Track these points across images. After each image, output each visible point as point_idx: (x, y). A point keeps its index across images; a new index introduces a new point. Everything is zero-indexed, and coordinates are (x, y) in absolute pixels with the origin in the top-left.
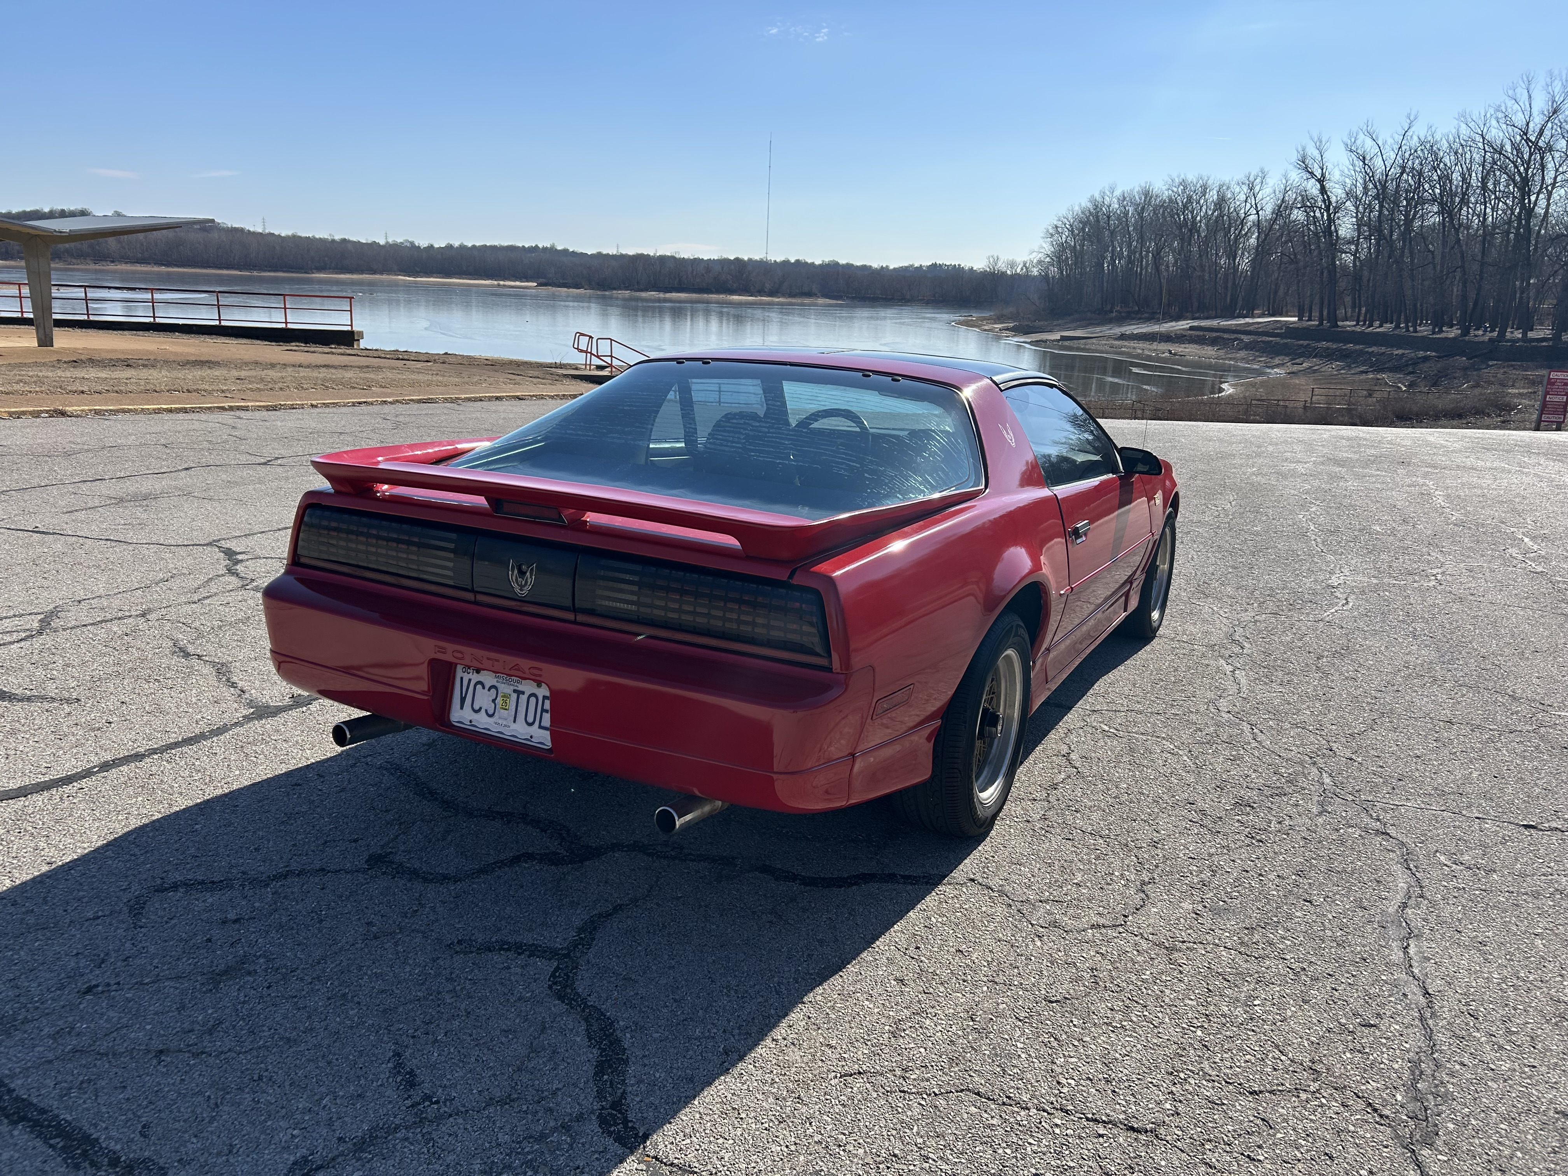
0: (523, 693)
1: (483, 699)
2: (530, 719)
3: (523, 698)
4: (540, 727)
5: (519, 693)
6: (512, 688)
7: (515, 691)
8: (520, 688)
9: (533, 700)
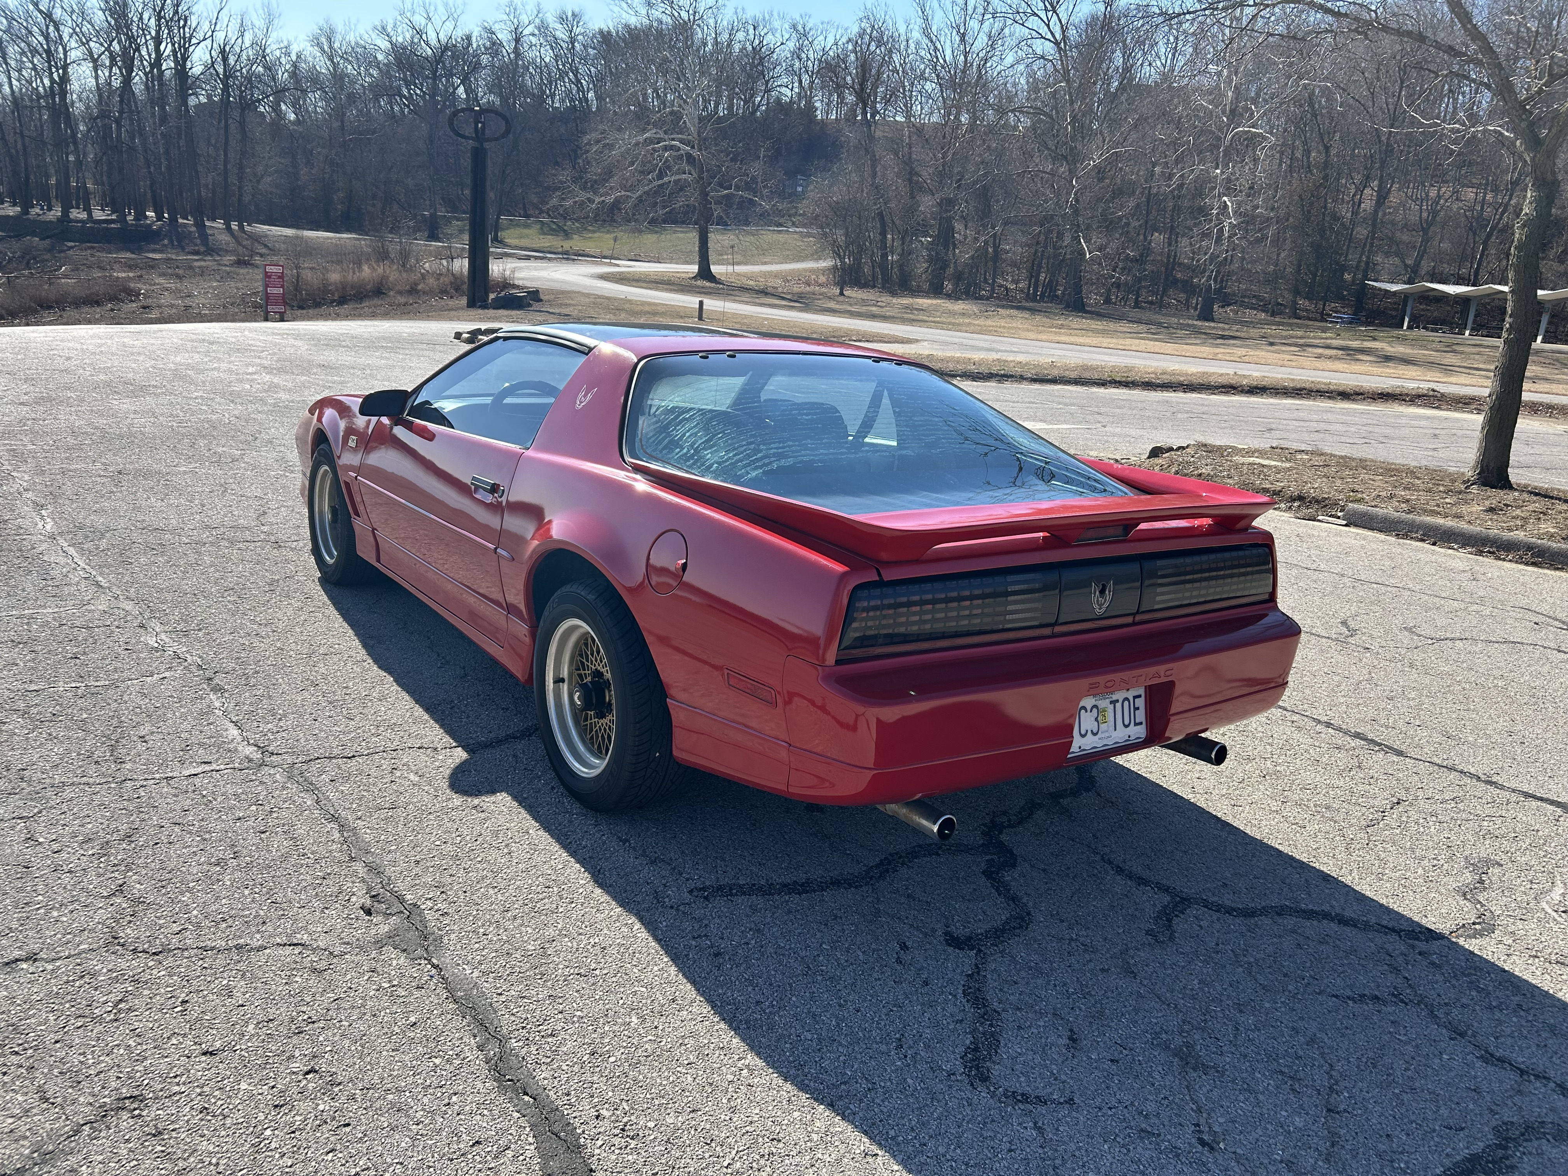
0: (1117, 701)
1: (1087, 721)
2: (1127, 722)
3: (1119, 705)
4: (1136, 724)
5: (1114, 702)
6: (1108, 701)
7: (1111, 702)
8: (1114, 697)
9: (1126, 703)
